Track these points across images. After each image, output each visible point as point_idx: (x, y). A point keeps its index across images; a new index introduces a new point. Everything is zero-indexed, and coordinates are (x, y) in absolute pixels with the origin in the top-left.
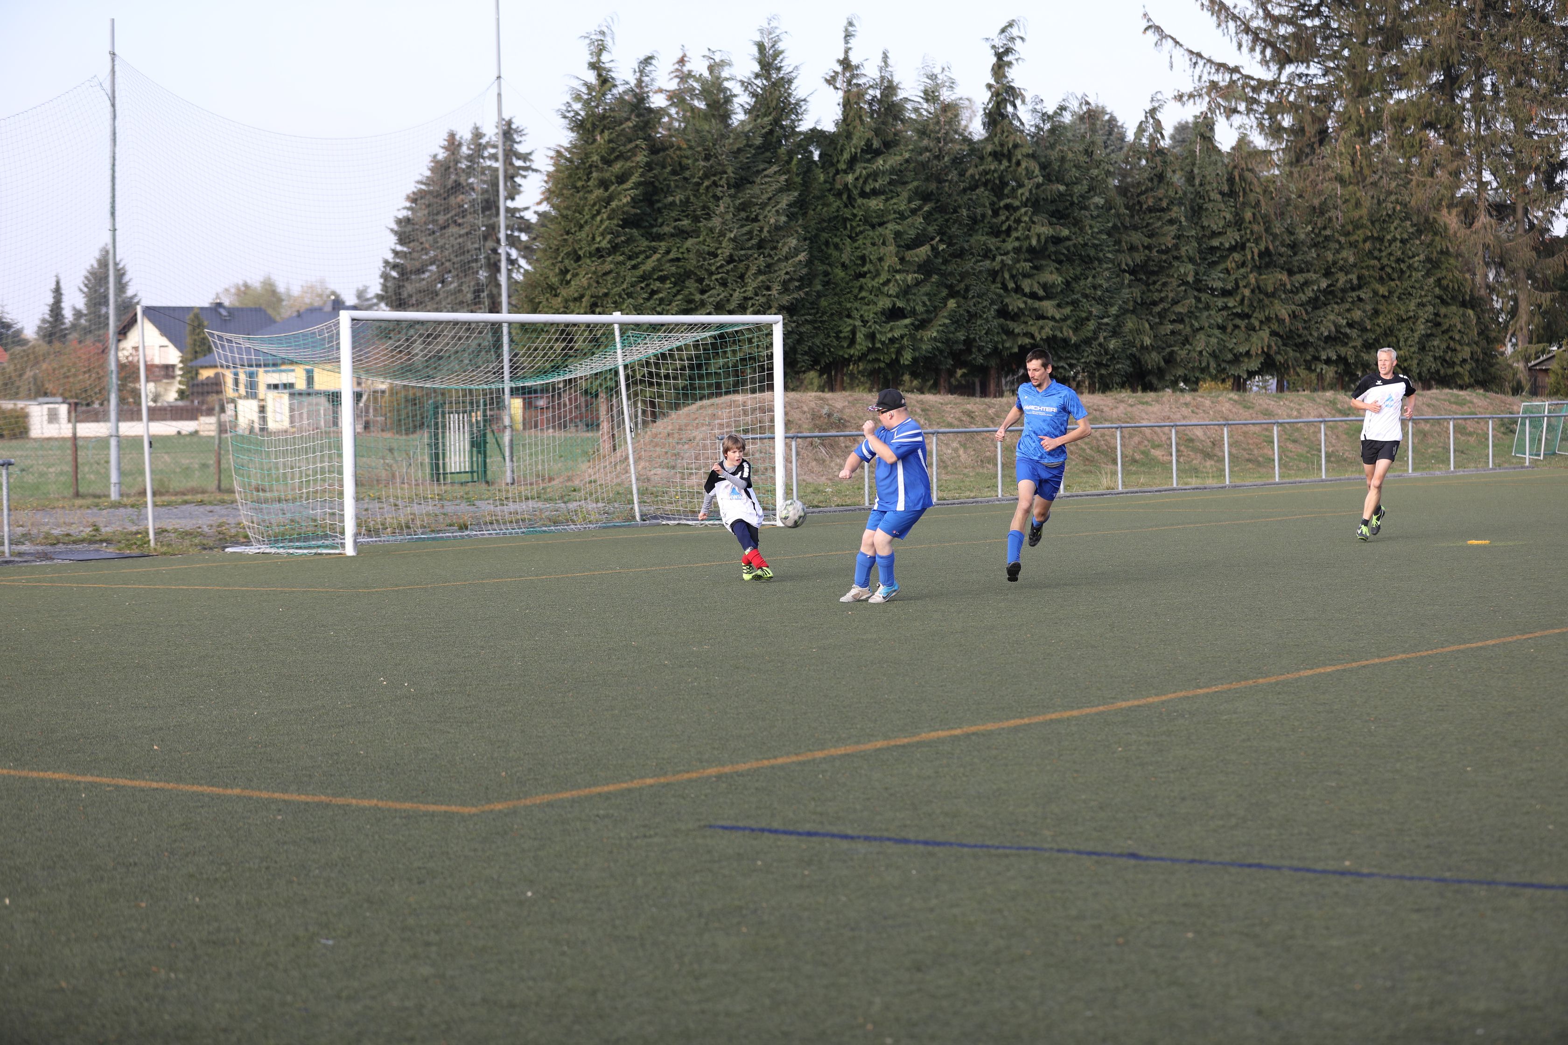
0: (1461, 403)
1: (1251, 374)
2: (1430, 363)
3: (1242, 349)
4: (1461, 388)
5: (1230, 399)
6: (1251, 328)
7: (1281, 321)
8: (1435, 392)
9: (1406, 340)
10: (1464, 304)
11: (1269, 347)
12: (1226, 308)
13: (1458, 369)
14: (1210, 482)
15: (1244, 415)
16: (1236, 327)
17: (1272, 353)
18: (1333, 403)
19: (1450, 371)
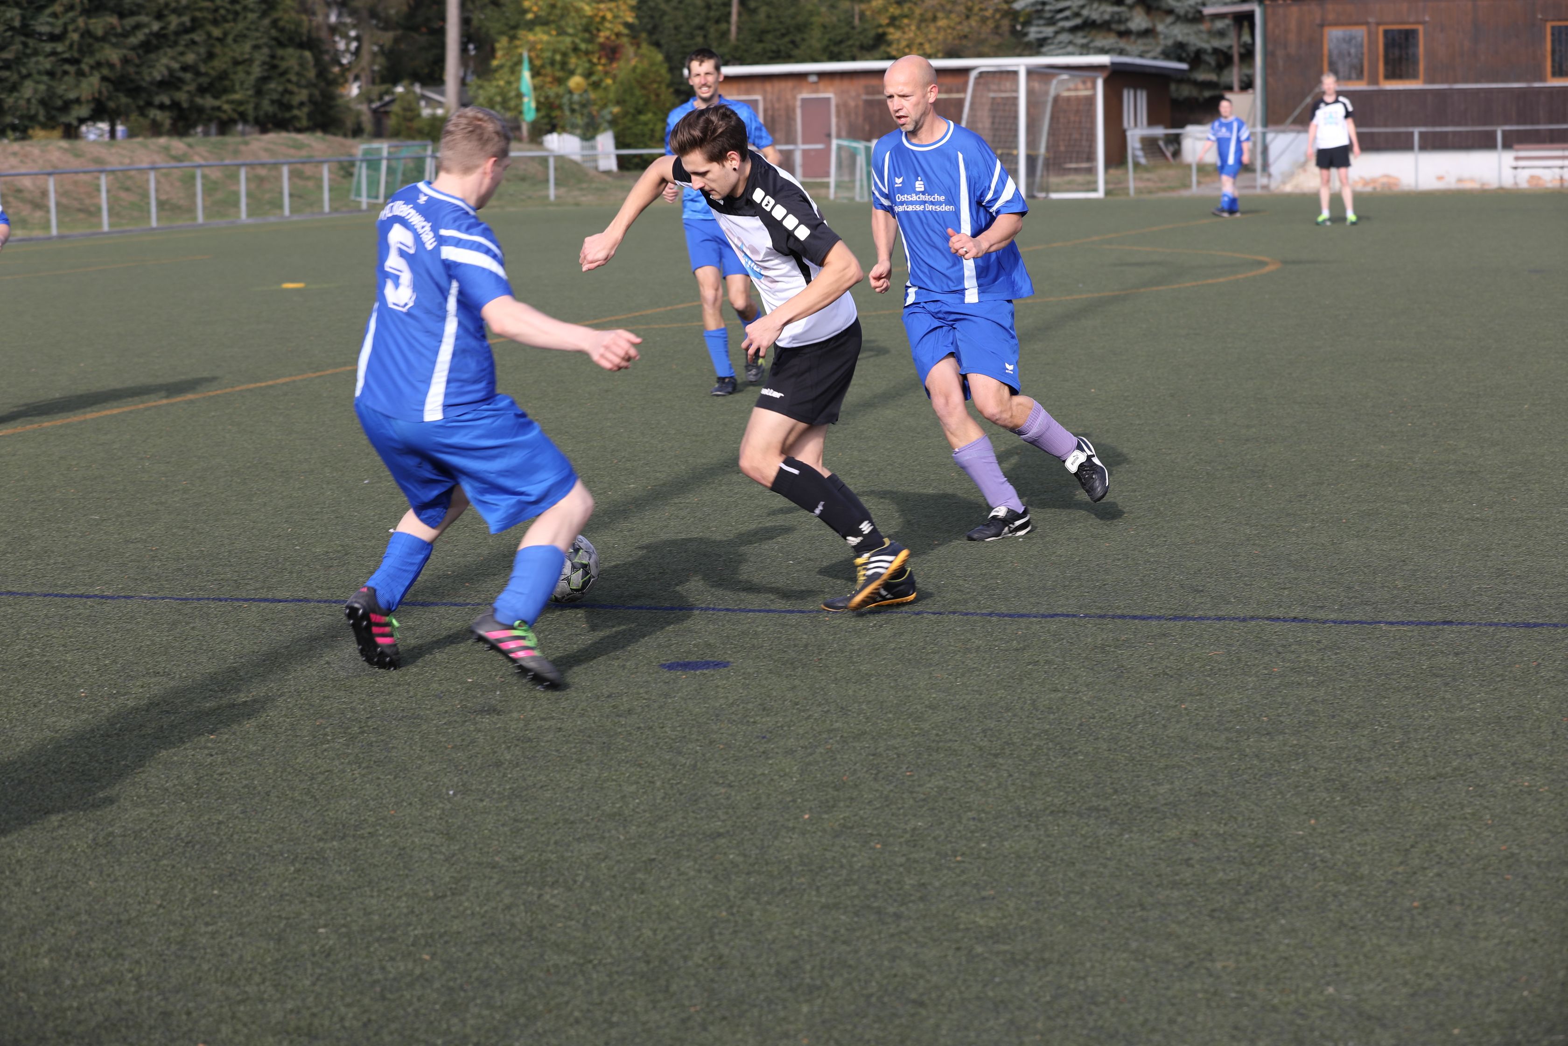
0: (299, 146)
1: (82, 121)
2: (267, 106)
3: (72, 95)
4: (299, 131)
5: (60, 148)
6: (80, 74)
7: (111, 66)
8: (271, 136)
9: (242, 83)
10: (301, 46)
11: (100, 92)
12: (54, 53)
13: (296, 112)
14: (37, 233)
15: (75, 163)
16: (65, 73)
17: (103, 99)
18: (167, 149)
19: (287, 115)
